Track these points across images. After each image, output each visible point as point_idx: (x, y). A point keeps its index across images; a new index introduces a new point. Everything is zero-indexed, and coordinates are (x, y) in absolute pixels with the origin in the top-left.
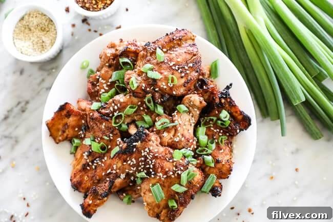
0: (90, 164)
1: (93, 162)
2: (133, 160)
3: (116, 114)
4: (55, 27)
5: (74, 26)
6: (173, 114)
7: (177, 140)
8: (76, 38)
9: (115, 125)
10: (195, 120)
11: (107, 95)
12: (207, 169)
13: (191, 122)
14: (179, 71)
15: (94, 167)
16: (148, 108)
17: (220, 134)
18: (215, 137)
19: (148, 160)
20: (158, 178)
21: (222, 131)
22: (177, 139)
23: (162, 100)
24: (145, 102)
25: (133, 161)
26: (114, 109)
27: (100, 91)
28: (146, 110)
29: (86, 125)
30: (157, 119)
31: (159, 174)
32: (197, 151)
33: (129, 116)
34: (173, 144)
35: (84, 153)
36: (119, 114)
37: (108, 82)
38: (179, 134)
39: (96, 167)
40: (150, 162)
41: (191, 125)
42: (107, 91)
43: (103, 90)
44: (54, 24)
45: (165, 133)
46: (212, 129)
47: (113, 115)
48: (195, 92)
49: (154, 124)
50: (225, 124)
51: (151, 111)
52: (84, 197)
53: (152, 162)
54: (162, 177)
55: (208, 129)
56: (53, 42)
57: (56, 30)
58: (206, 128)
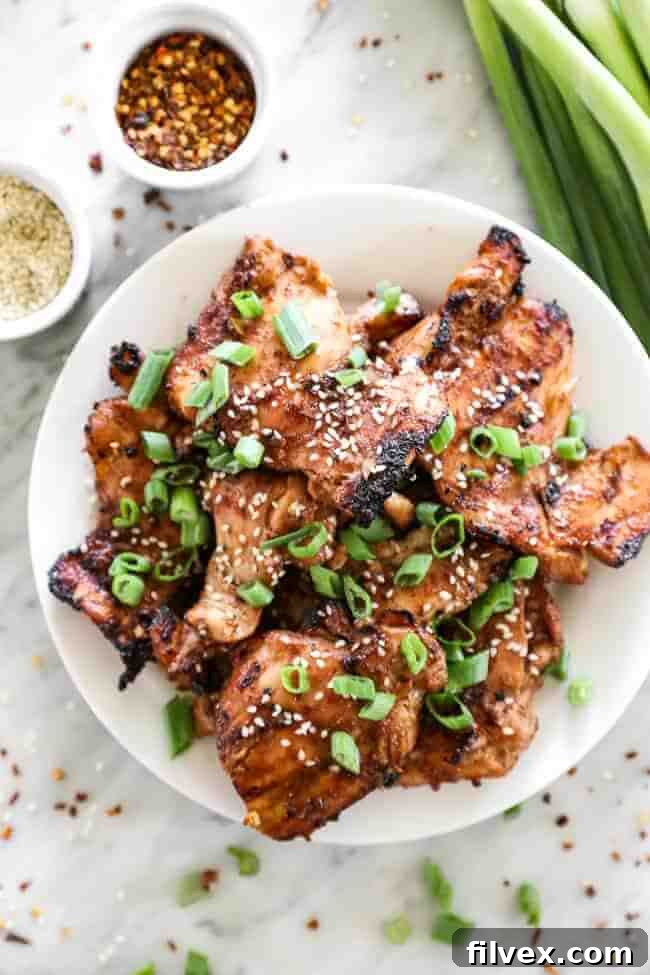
0: (516, 389)
1: (510, 395)
2: (380, 419)
3: (459, 551)
4: (65, 224)
5: (119, 214)
6: (282, 573)
7: (259, 495)
8: (130, 252)
9: (454, 516)
10: (215, 563)
11: (496, 606)
12: (161, 421)
13: (225, 558)
14: (278, 708)
15: (505, 380)
16: (362, 582)
17: (136, 531)
18: (151, 520)
19: (336, 424)
20: (298, 376)
21: (134, 540)
22: (260, 498)
23: (320, 613)
24: (373, 598)
25: (382, 414)
26: (467, 567)
27: (519, 616)
28: (368, 574)
29: (547, 506)
30: (329, 553)
31: (299, 386)
32: (197, 471)
33: (419, 550)
34: (268, 482)
35: (541, 420)
36: (447, 553)
37: (497, 647)
38: (255, 515)
39: (498, 382)
40: (328, 419)
41: (225, 549)
42: (499, 617)
43: (512, 618)
44: (62, 214)
45: (298, 514)
46: (163, 545)
47: (465, 546)
48: (225, 650)
49: (337, 537)
50: (126, 565)
51: (352, 575)
52: (522, 286)
53: (323, 419)
54: (288, 381)
55: (173, 544)
56: (62, 273)
57: (68, 233)
58: (179, 545)
